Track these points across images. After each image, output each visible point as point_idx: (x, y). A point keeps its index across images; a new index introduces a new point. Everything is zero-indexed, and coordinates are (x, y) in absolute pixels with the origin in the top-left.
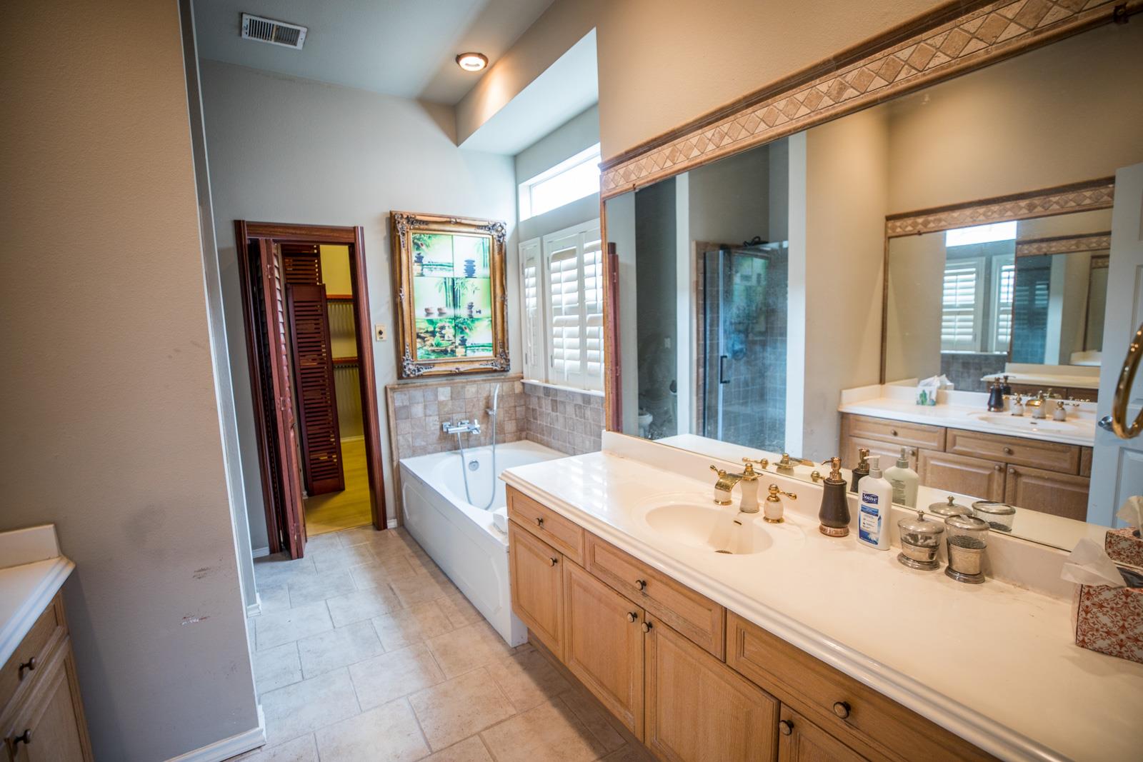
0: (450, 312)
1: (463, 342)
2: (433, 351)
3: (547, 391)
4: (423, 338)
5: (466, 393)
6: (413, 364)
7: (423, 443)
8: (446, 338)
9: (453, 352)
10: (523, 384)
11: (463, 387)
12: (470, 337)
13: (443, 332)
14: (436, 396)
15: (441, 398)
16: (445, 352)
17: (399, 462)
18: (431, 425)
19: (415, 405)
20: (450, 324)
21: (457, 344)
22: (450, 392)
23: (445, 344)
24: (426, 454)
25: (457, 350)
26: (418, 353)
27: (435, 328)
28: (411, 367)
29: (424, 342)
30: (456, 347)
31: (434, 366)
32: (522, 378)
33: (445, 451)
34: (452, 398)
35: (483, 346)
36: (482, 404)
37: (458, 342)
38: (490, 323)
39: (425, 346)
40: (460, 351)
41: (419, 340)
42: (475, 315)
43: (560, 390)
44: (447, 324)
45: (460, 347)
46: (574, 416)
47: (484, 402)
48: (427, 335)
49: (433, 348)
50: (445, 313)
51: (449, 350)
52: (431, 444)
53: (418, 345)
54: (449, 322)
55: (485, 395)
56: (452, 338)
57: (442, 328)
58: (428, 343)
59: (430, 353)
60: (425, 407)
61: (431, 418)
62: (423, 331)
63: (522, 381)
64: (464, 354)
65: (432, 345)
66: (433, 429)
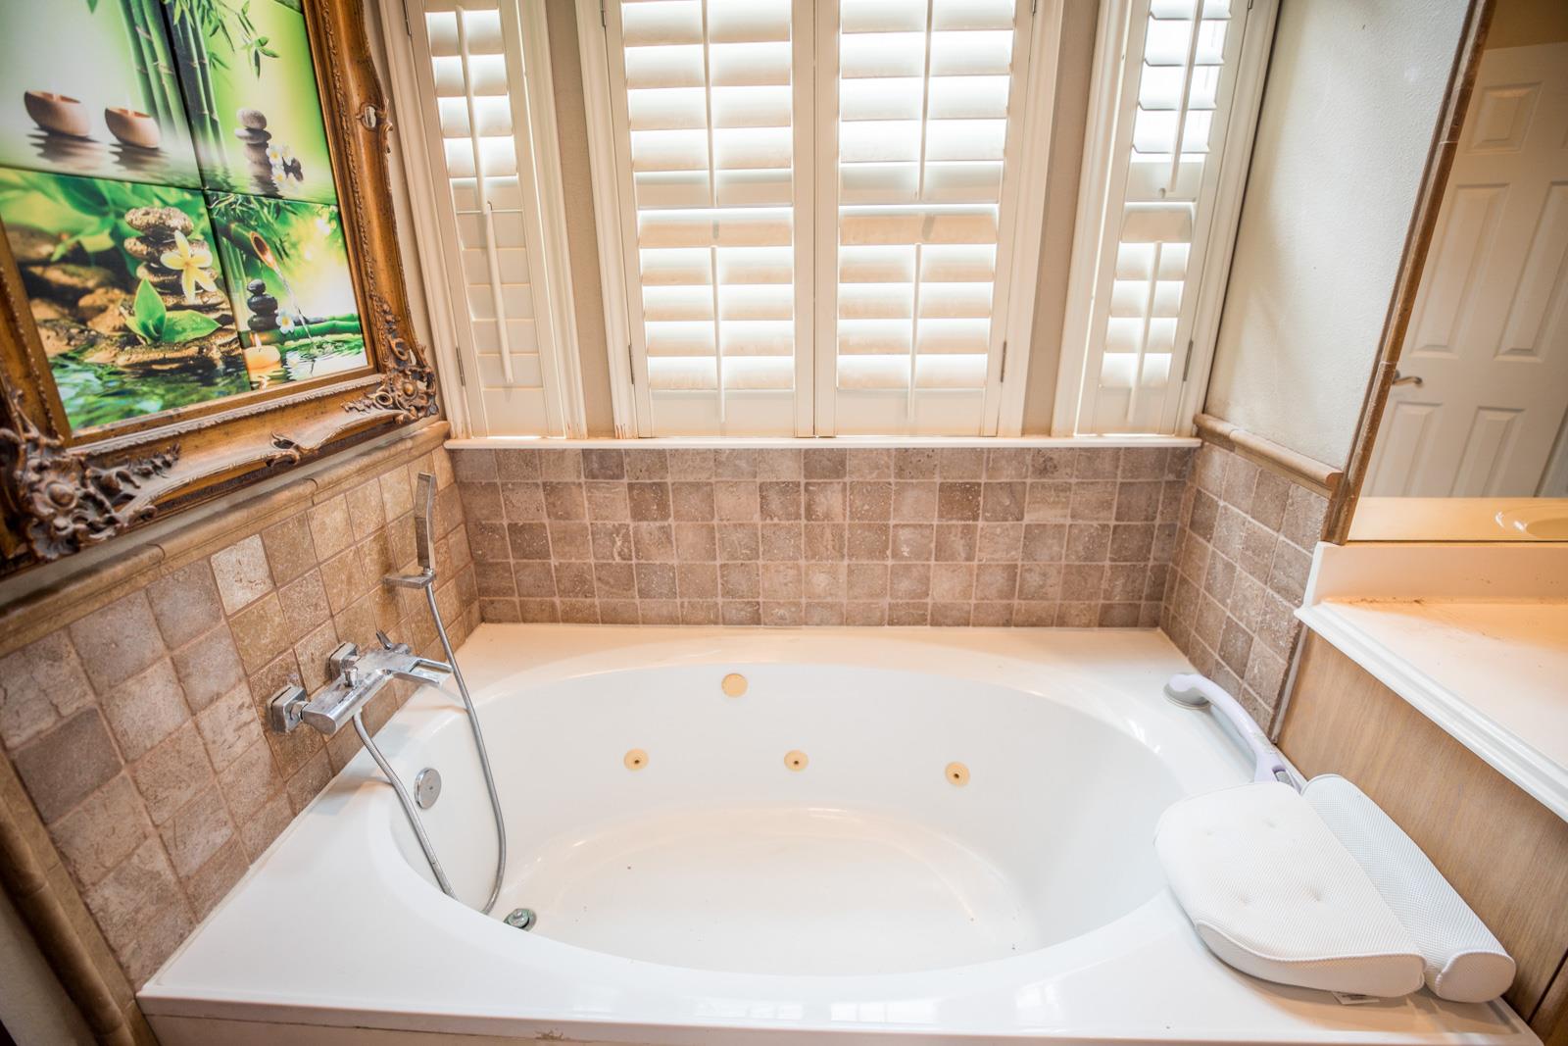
0: (173, 145)
1: (265, 309)
2: (146, 371)
3: (603, 466)
4: (66, 298)
5: (318, 540)
6: (63, 468)
7: (220, 836)
8: (191, 297)
9: (235, 364)
10: (453, 454)
11: (304, 520)
12: (282, 286)
13: (169, 259)
14: (213, 594)
15: (236, 596)
16: (200, 371)
17: (138, 1001)
18: (230, 735)
19: (132, 685)
20: (190, 223)
21: (243, 326)
22: (261, 553)
23: (190, 325)
24: (244, 869)
25: (250, 354)
26: (65, 393)
27: (118, 235)
28: (67, 486)
29: (82, 318)
30: (242, 341)
31: (177, 452)
32: (448, 436)
33: (304, 803)
34: (275, 580)
35: (333, 330)
36: (371, 563)
37: (244, 316)
38: (334, 224)
39: (92, 343)
40: (261, 356)
41: (42, 311)
42: (287, 187)
43: (676, 453)
44: (177, 220)
45: (257, 339)
46: (757, 518)
47: (376, 547)
48: (89, 278)
49: (140, 355)
50: (153, 152)
51: (216, 354)
52: (252, 817)
53: (53, 345)
54: (182, 206)
55: (372, 528)
56: (216, 296)
57: (158, 237)
58: (103, 325)
59: (130, 381)
60: (180, 673)
61: (222, 705)
62: (59, 251)
63: (449, 444)
64: (278, 369)
65: (129, 340)
66: (239, 747)
